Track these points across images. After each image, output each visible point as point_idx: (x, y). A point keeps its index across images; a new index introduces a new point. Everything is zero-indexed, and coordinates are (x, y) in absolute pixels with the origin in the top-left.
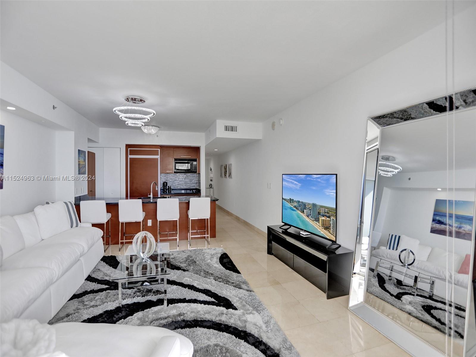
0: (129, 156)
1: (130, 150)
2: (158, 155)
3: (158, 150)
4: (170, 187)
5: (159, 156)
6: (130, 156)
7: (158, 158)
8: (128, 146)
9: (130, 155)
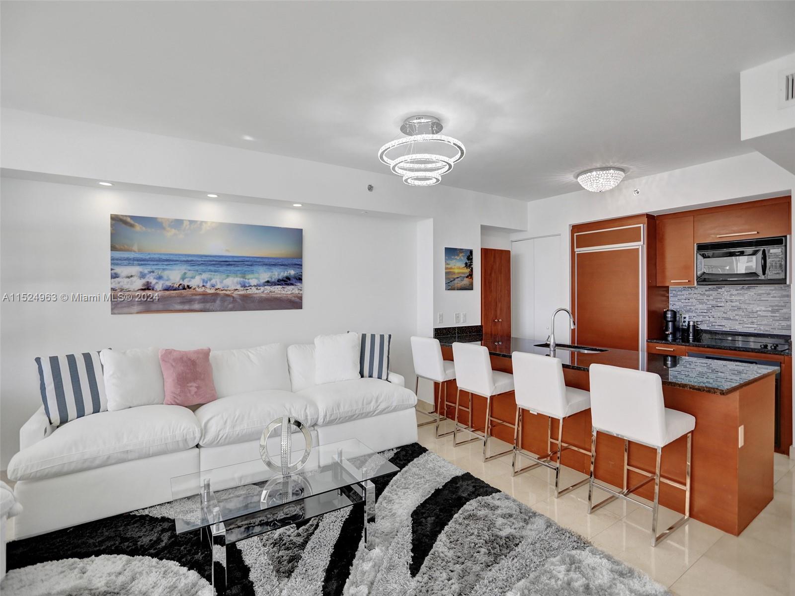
0: (576, 250)
1: (576, 235)
2: (640, 241)
3: (640, 227)
4: (691, 324)
5: (641, 243)
6: (578, 251)
7: (638, 249)
8: (576, 228)
9: (577, 247)
